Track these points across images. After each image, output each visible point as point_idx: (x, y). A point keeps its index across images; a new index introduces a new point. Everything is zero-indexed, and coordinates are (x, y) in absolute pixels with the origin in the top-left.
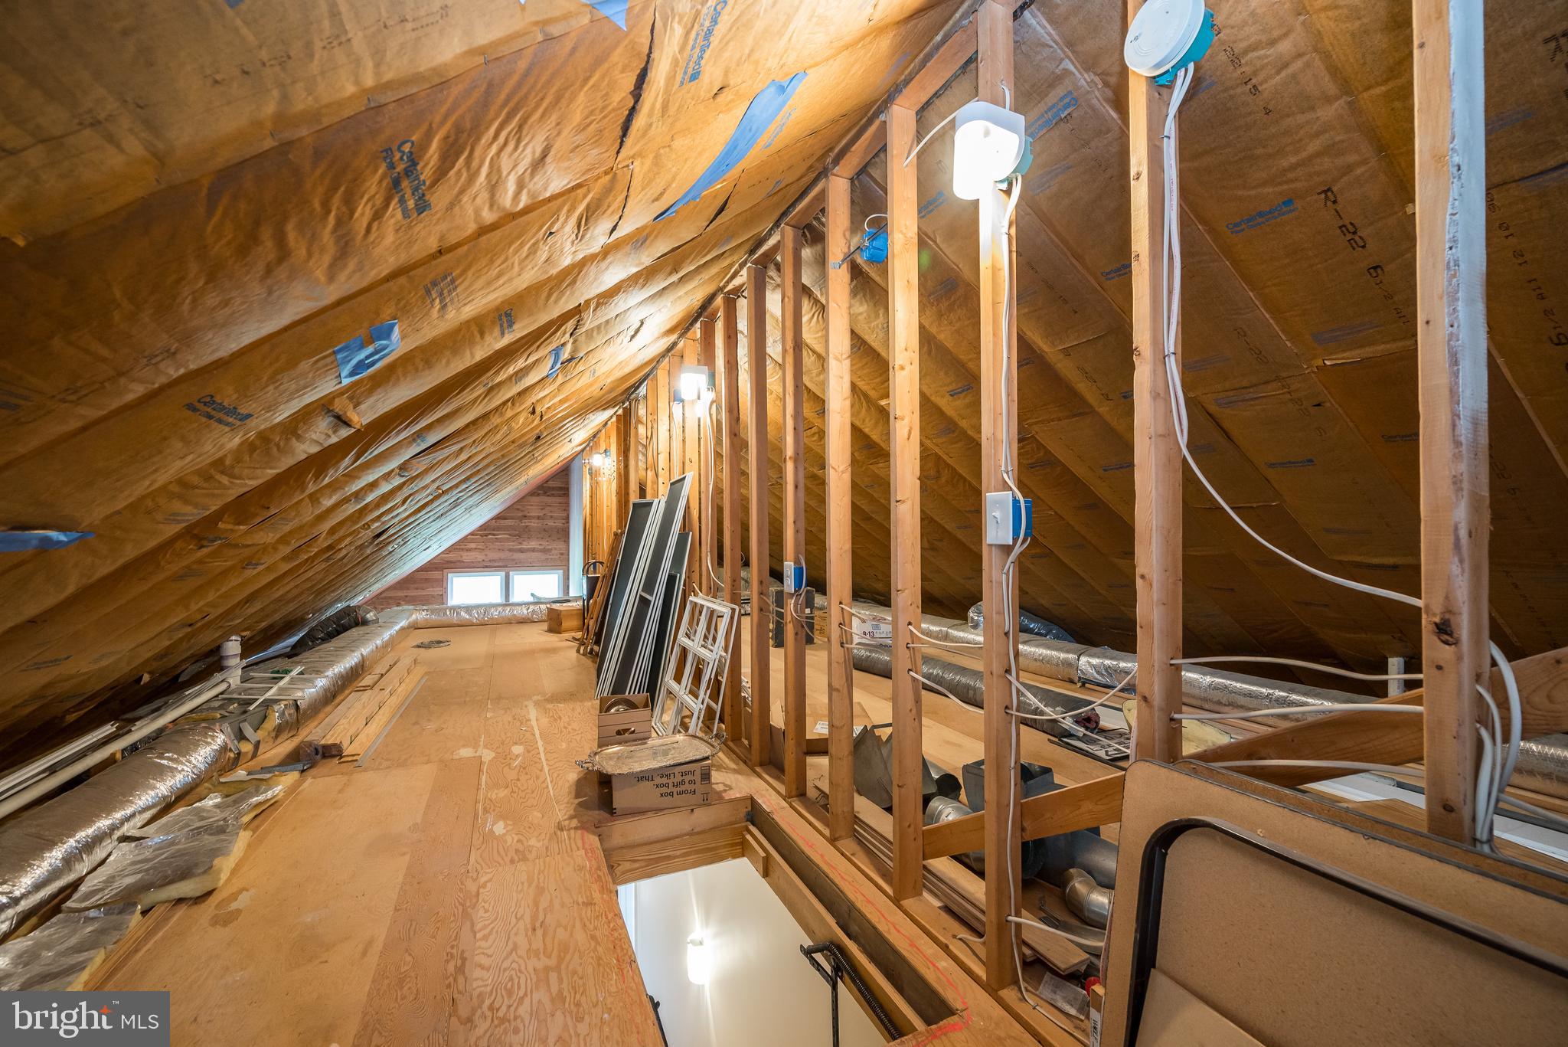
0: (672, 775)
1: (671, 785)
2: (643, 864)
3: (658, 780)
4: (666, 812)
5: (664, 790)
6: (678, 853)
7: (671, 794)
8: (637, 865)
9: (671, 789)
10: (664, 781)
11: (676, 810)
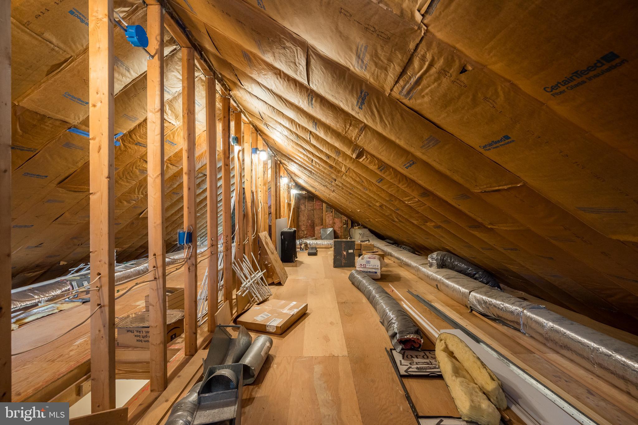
0: (142, 332)
1: (141, 336)
2: (124, 372)
3: (136, 333)
4: (138, 349)
5: (138, 338)
6: (141, 370)
7: (141, 341)
8: (121, 372)
9: (141, 338)
10: (138, 334)
11: (143, 349)
